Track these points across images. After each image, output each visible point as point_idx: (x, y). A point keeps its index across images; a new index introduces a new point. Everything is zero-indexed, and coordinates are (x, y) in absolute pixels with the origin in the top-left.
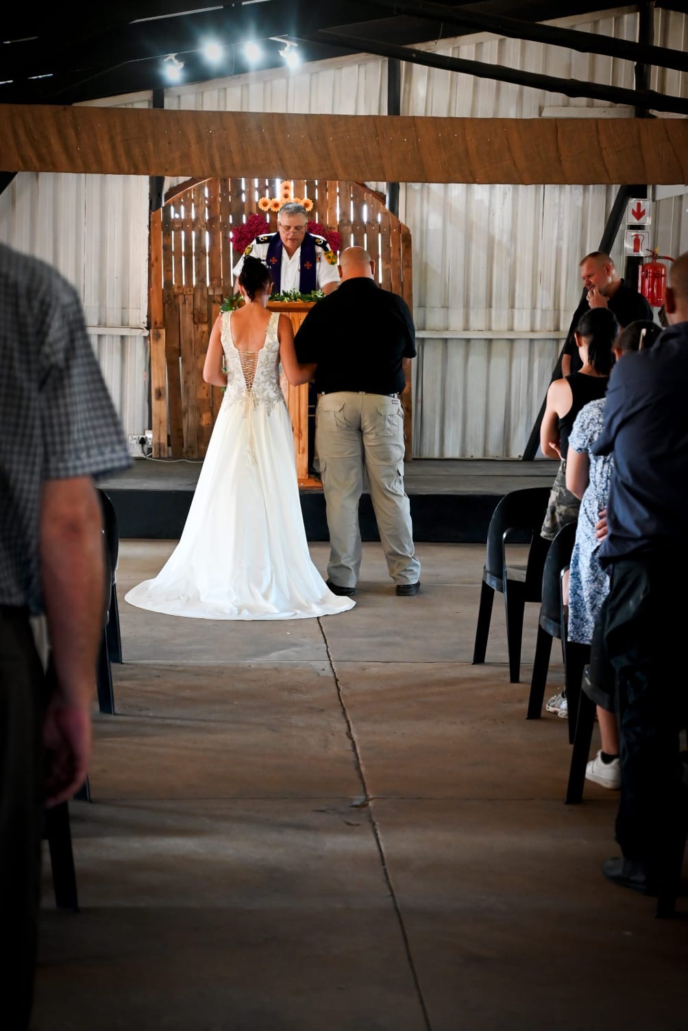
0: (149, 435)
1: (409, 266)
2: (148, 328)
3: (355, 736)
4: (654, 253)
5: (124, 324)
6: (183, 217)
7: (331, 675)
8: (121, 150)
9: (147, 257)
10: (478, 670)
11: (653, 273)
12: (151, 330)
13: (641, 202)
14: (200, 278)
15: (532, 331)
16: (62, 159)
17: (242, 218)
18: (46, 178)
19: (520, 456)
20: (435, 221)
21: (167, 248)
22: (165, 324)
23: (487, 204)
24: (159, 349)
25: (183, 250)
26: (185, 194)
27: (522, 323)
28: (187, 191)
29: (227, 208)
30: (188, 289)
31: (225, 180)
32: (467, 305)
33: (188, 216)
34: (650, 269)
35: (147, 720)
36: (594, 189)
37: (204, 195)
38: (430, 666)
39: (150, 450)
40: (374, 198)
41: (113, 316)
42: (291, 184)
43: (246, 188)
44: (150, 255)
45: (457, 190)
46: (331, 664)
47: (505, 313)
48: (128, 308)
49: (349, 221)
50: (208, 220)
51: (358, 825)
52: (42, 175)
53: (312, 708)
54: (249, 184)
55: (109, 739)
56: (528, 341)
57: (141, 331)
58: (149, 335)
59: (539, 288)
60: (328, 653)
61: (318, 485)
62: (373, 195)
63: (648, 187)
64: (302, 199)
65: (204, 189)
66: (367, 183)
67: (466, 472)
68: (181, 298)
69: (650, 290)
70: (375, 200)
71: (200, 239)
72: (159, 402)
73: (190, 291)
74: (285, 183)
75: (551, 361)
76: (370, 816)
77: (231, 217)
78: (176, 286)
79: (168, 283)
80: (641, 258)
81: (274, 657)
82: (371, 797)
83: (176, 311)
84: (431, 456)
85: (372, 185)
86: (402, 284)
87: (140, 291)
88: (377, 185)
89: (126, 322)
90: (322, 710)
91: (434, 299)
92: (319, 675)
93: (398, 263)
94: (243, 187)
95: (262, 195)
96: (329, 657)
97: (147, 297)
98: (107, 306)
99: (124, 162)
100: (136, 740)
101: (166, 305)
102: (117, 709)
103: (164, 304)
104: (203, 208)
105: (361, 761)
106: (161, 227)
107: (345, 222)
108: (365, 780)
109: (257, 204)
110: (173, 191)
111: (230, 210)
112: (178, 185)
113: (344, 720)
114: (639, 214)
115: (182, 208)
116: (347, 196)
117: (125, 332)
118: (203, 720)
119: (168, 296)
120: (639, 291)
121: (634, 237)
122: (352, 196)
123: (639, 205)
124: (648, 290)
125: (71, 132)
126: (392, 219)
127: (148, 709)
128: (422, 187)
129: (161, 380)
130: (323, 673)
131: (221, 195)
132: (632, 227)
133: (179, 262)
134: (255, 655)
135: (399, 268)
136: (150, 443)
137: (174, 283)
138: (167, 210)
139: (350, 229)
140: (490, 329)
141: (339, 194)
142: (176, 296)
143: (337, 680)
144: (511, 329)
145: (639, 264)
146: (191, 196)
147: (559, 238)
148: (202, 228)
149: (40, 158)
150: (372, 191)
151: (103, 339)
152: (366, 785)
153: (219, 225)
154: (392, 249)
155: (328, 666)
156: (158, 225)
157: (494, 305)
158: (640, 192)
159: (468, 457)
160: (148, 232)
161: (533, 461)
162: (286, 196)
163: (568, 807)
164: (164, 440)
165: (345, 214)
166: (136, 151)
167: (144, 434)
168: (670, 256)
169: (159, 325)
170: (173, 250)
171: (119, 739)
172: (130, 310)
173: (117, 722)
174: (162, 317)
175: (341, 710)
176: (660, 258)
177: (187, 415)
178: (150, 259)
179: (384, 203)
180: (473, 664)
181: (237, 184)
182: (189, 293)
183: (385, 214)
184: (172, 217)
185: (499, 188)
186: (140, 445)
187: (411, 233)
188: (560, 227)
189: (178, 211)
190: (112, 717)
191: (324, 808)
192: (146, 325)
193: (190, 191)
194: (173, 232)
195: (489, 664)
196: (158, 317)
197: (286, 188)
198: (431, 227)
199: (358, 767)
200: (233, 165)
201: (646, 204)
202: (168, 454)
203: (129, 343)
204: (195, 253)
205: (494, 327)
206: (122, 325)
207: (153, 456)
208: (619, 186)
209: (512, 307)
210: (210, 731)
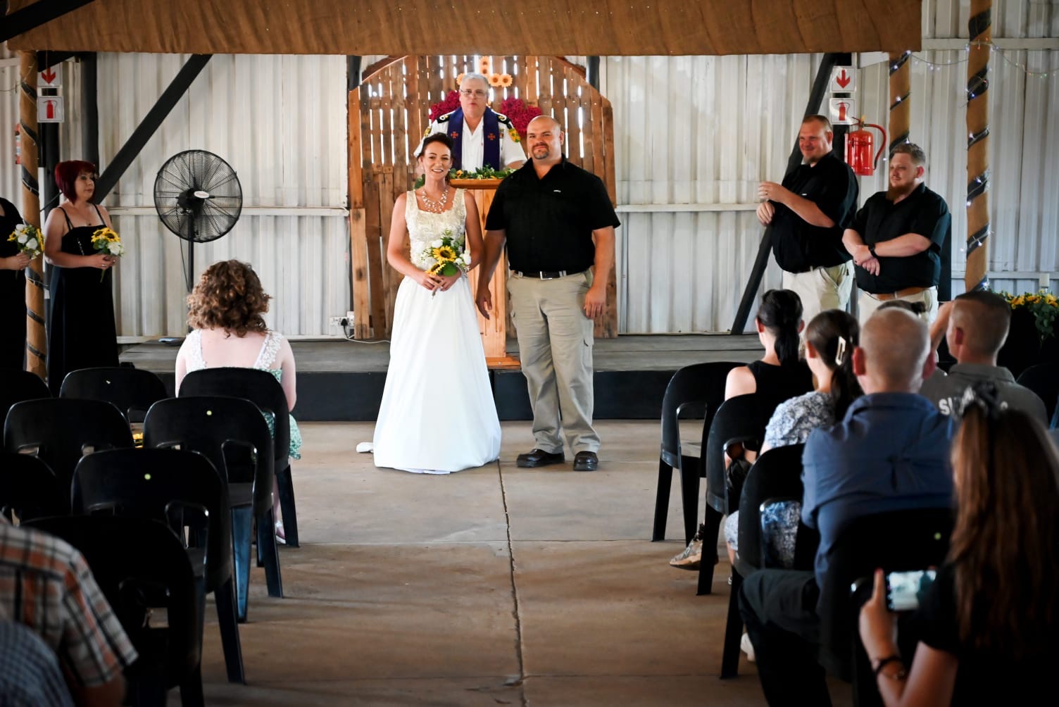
0: (351, 316)
1: (610, 139)
2: (348, 208)
3: (520, 614)
4: (860, 121)
5: (324, 205)
6: (381, 95)
7: (507, 554)
8: (310, 29)
9: (346, 136)
10: (659, 547)
11: (859, 142)
12: (351, 210)
13: (846, 70)
14: (399, 157)
15: (739, 203)
16: (251, 41)
17: (440, 95)
18: (242, 59)
19: (729, 330)
20: (636, 94)
21: (365, 127)
22: (364, 204)
23: (689, 75)
24: (360, 228)
25: (382, 128)
26: (383, 72)
27: (728, 196)
28: (385, 69)
29: (426, 85)
30: (387, 168)
31: (423, 57)
32: (671, 178)
33: (386, 94)
34: (856, 136)
35: (316, 603)
36: (797, 59)
37: (402, 72)
38: (609, 544)
39: (352, 331)
40: (574, 72)
41: (313, 197)
42: (490, 59)
43: (444, 64)
44: (348, 134)
45: (658, 61)
46: (509, 544)
47: (710, 185)
48: (328, 188)
49: (549, 95)
50: (407, 98)
51: (508, 703)
52: (238, 56)
53: (481, 589)
54: (447, 61)
55: (273, 622)
56: (734, 213)
57: (340, 211)
58: (349, 216)
59: (745, 158)
60: (508, 532)
61: (516, 363)
62: (573, 69)
63: (853, 54)
64: (500, 74)
65: (402, 67)
66: (568, 57)
67: (673, 347)
68: (380, 177)
69: (857, 158)
70: (576, 74)
71: (398, 117)
72: (359, 283)
73: (390, 170)
74: (484, 58)
75: (758, 233)
76: (522, 694)
77: (429, 93)
78: (375, 165)
79: (367, 163)
80: (847, 127)
81: (453, 538)
82: (526, 675)
83: (376, 190)
84: (638, 332)
85: (572, 59)
86: (604, 159)
87: (339, 170)
88: (577, 59)
89: (326, 203)
90: (493, 590)
91: (638, 173)
92: (495, 555)
93: (600, 136)
94: (441, 63)
95: (460, 71)
96: (508, 536)
97: (346, 177)
98: (307, 186)
99: (314, 43)
100: (301, 622)
101: (365, 185)
102: (285, 592)
103: (363, 184)
104: (401, 86)
105: (522, 640)
106: (360, 106)
107: (545, 96)
108: (524, 659)
109: (456, 80)
110: (370, 69)
111: (429, 87)
112: (376, 63)
113: (512, 600)
114: (843, 82)
115: (380, 86)
116: (546, 70)
117: (325, 212)
118: (371, 602)
119: (368, 174)
120: (846, 161)
121: (840, 105)
122: (551, 69)
123: (843, 72)
124: (854, 159)
125: (259, 13)
126: (593, 92)
127: (317, 592)
128: (623, 61)
129: (362, 260)
130: (499, 553)
131: (419, 73)
132: (837, 95)
133: (377, 141)
134: (434, 536)
135: (601, 142)
136: (352, 325)
137: (373, 162)
138: (364, 88)
139: (549, 103)
140: (695, 202)
141: (538, 68)
142: (375, 175)
143: (512, 560)
144: (717, 202)
145: (845, 132)
146: (388, 74)
147: (764, 108)
148: (401, 106)
149: (229, 39)
150: (572, 64)
151: (303, 220)
152: (524, 664)
153: (417, 102)
154: (593, 123)
155: (507, 546)
156: (356, 104)
157: (699, 177)
158: (845, 60)
159: (676, 332)
160: (346, 112)
161: (742, 335)
162: (485, 72)
163: (723, 682)
164: (366, 321)
165: (544, 88)
166: (326, 31)
167: (346, 316)
168: (877, 124)
169: (358, 205)
170: (371, 129)
171: (282, 622)
172: (330, 190)
173: (283, 606)
174: (361, 197)
175: (511, 589)
176: (866, 125)
177: (388, 295)
178: (348, 138)
179: (584, 76)
180: (653, 541)
181: (434, 61)
182: (388, 172)
183: (585, 88)
184: (370, 95)
185: (702, 59)
186: (342, 327)
187: (613, 106)
188: (764, 96)
189: (375, 89)
190: (279, 601)
191: (477, 687)
192: (346, 205)
193: (388, 68)
194: (371, 111)
195: (670, 541)
196: (358, 198)
197: (485, 63)
198: (633, 100)
199: (518, 647)
200: (423, 42)
201: (850, 71)
202: (371, 335)
203: (329, 223)
204: (394, 131)
205: (700, 200)
206: (323, 205)
207: (355, 338)
208: (823, 54)
209: (718, 179)
210: (376, 613)
